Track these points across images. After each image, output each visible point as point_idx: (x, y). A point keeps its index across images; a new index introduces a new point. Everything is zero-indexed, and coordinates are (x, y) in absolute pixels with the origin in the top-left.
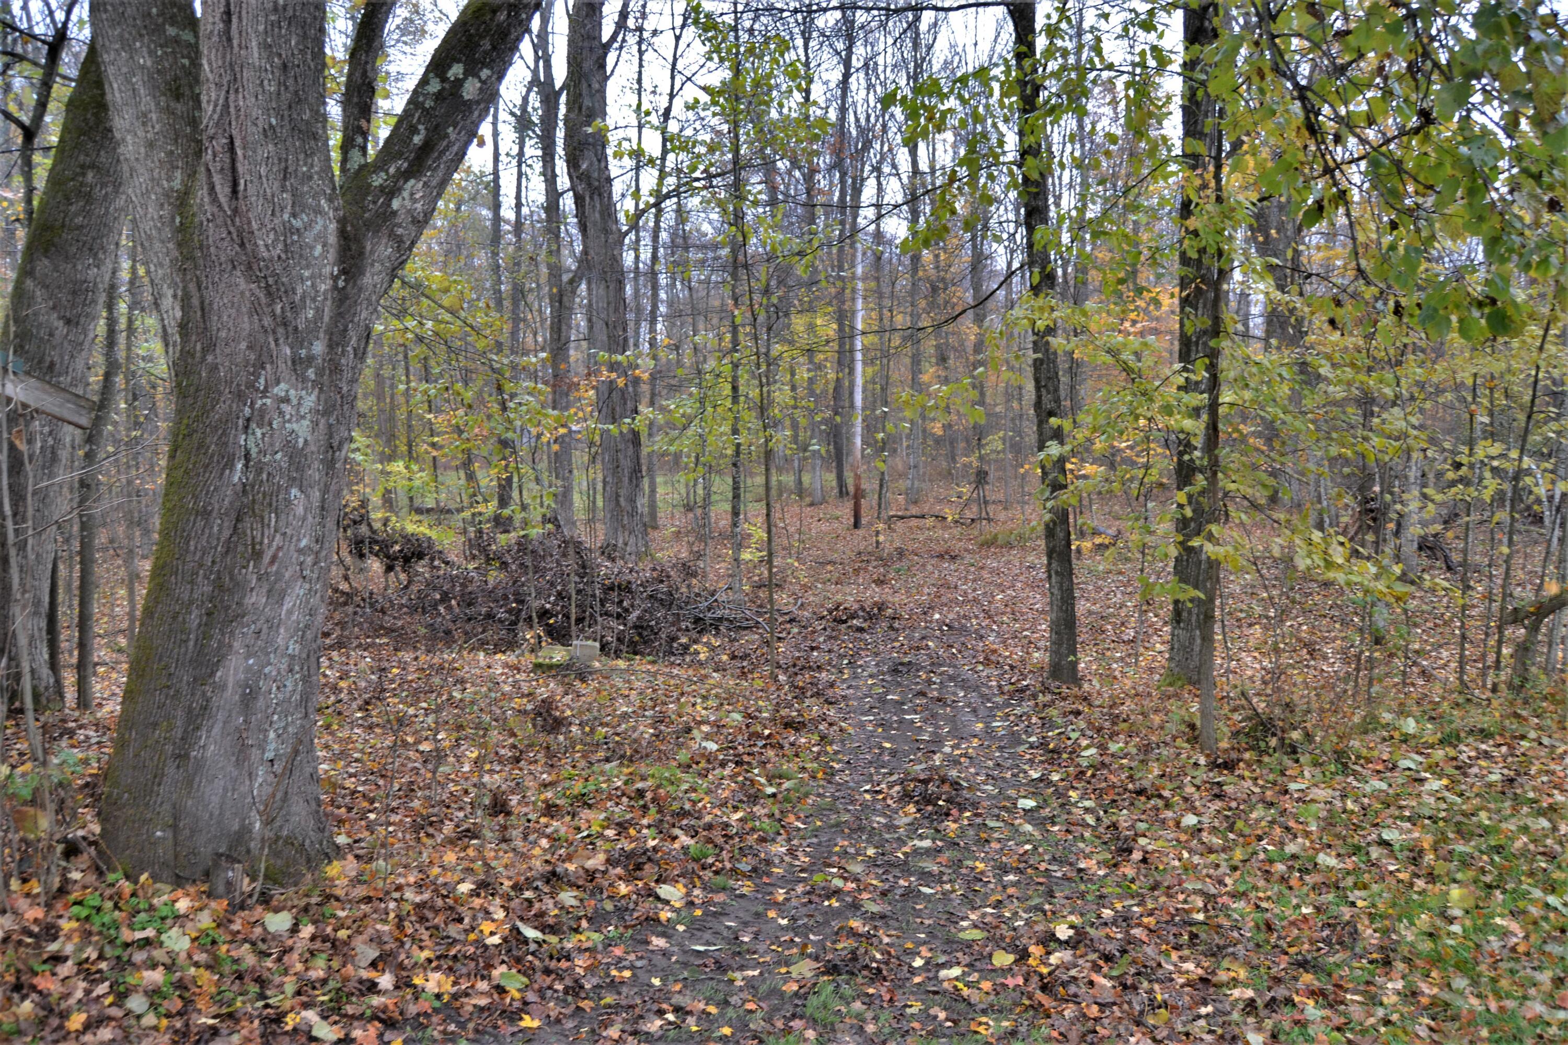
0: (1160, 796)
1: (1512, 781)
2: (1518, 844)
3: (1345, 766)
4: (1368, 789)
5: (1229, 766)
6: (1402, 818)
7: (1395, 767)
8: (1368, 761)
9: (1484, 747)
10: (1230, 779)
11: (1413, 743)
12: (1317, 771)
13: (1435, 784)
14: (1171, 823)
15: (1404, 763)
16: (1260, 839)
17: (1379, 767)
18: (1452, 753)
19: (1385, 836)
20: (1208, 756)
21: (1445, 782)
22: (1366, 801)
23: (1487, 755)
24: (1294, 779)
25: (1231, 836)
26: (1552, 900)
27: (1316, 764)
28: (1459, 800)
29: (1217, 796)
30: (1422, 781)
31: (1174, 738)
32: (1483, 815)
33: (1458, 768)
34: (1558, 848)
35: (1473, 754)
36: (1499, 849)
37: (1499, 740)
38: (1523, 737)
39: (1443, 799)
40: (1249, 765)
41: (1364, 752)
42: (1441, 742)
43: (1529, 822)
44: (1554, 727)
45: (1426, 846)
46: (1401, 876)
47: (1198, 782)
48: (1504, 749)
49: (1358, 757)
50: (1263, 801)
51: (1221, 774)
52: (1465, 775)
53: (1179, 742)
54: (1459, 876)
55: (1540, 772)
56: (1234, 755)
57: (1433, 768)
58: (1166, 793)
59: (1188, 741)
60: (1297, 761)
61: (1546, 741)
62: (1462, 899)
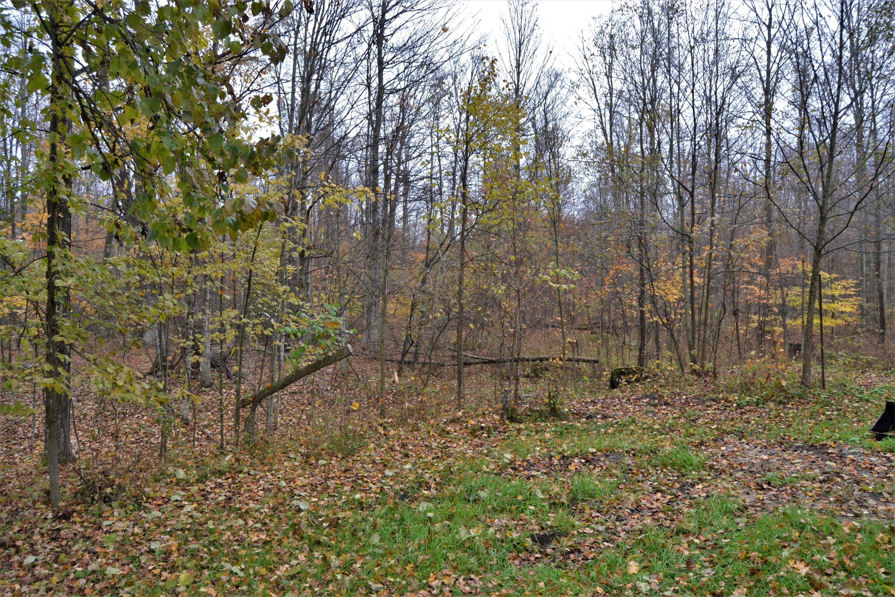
0: (14, 546)
1: (230, 499)
2: (225, 538)
3: (140, 505)
4: (150, 517)
5: (67, 516)
6: (165, 533)
7: (169, 500)
8: (154, 499)
9: (219, 481)
10: (66, 525)
11: (182, 484)
12: (122, 511)
13: (189, 508)
14: (16, 565)
15: (174, 498)
16: (74, 564)
17: (160, 502)
18: (202, 486)
19: (152, 547)
20: (54, 512)
21: (195, 505)
22: (147, 525)
23: (221, 485)
24: (107, 518)
25: (55, 566)
26: (236, 569)
27: (122, 506)
28: (200, 515)
29: (54, 539)
30: (182, 507)
31: (34, 503)
32: (210, 523)
33: (203, 496)
34: (245, 535)
35: (213, 486)
36: (213, 543)
37: (228, 475)
38: (241, 472)
39: (191, 517)
40: (79, 513)
41: (152, 494)
42: (197, 481)
43: (233, 523)
44: (258, 463)
45: (174, 549)
46: (155, 571)
47: (44, 531)
48: (230, 480)
49: (148, 498)
50: (83, 536)
51: (60, 523)
52: (206, 499)
53: (38, 505)
54: (188, 565)
55: (245, 491)
56: (69, 509)
57: (191, 499)
58: (19, 543)
59: (44, 503)
60: (111, 506)
61: (252, 472)
62: (186, 580)
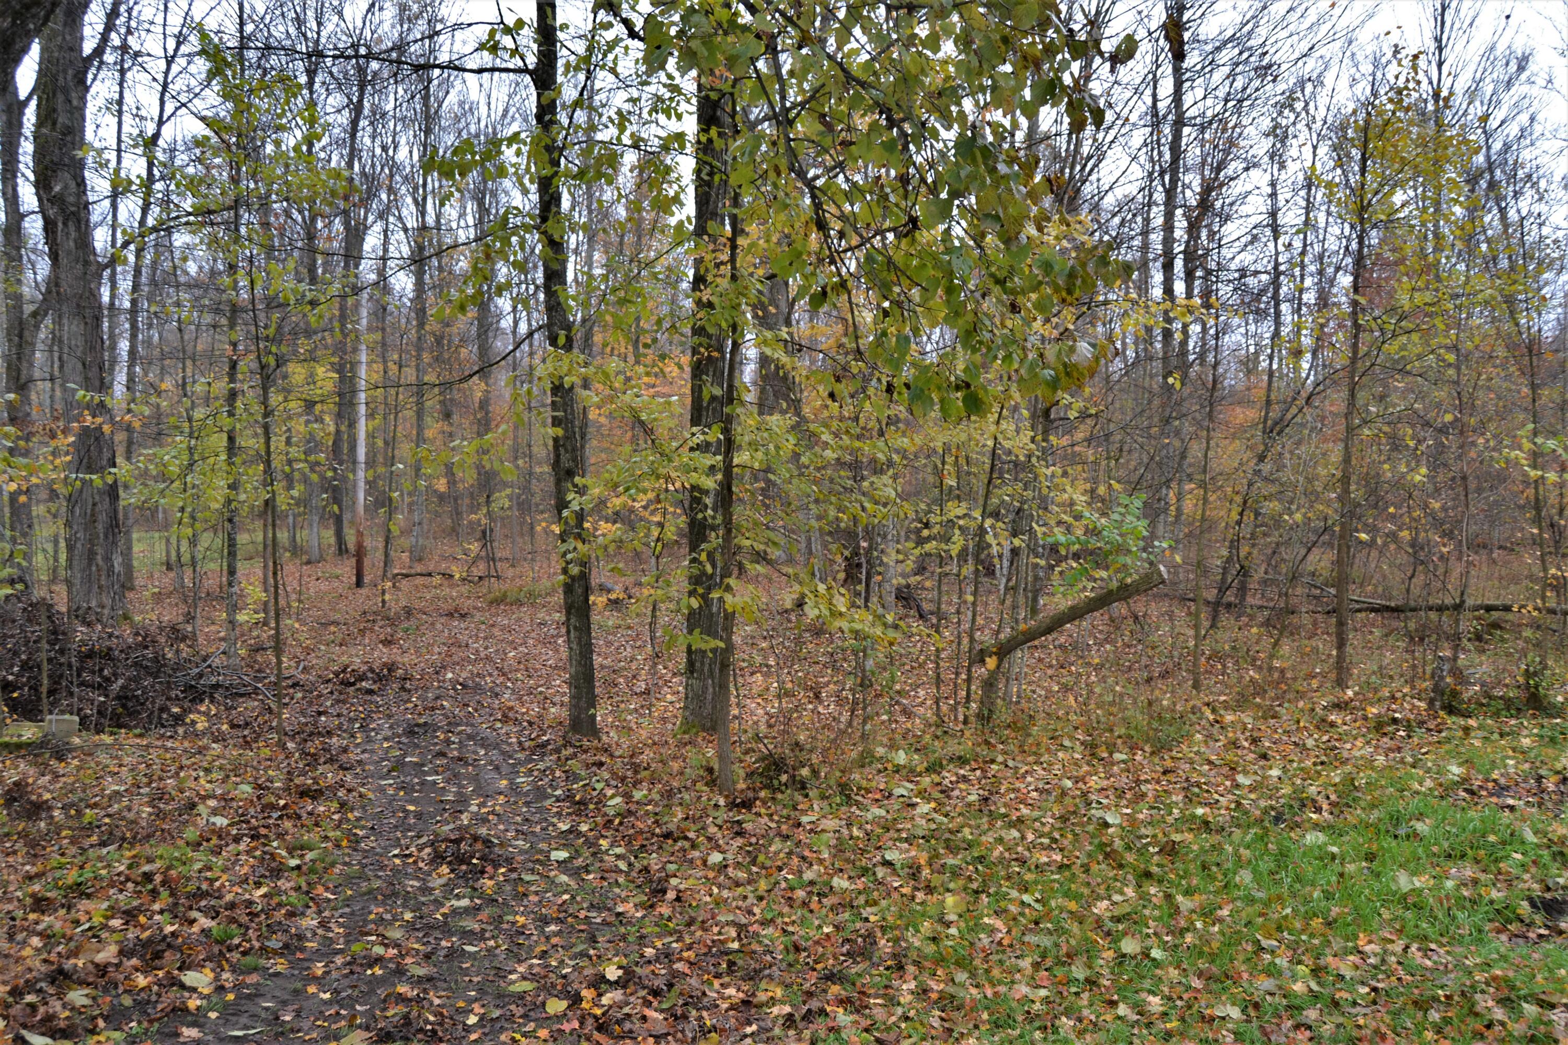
0: (686, 838)
1: (986, 799)
2: (996, 853)
3: (849, 797)
4: (870, 817)
5: (747, 805)
6: (900, 840)
7: (890, 795)
8: (868, 791)
9: (962, 772)
10: (749, 817)
11: (904, 772)
12: (825, 804)
13: (925, 808)
14: (699, 862)
15: (898, 791)
16: (780, 869)
17: (878, 796)
18: (937, 779)
19: (888, 857)
20: (726, 797)
21: (933, 805)
22: (869, 827)
23: (965, 779)
24: (804, 812)
25: (755, 869)
26: (1026, 898)
27: (823, 797)
28: (945, 820)
29: (739, 834)
30: (913, 805)
31: (694, 783)
32: (966, 831)
33: (942, 792)
34: (1026, 853)
35: (954, 779)
36: (981, 859)
37: (974, 765)
38: (993, 761)
39: (932, 820)
40: (764, 803)
41: (864, 783)
42: (927, 770)
43: (1003, 833)
44: (1016, 751)
45: (922, 862)
46: (904, 890)
47: (719, 822)
48: (978, 773)
49: (859, 789)
50: (779, 834)
51: (740, 813)
52: (949, 797)
53: (699, 786)
54: (952, 886)
55: (1008, 790)
56: (751, 794)
57: (921, 793)
58: (691, 835)
59: (707, 784)
60: (807, 796)
61: (1011, 763)
62: (956, 905)
